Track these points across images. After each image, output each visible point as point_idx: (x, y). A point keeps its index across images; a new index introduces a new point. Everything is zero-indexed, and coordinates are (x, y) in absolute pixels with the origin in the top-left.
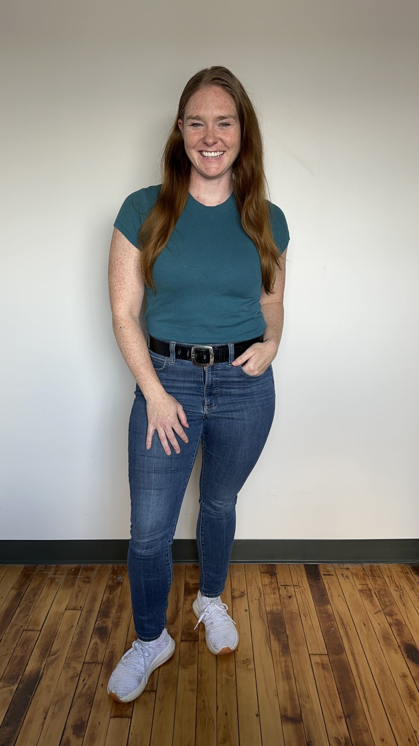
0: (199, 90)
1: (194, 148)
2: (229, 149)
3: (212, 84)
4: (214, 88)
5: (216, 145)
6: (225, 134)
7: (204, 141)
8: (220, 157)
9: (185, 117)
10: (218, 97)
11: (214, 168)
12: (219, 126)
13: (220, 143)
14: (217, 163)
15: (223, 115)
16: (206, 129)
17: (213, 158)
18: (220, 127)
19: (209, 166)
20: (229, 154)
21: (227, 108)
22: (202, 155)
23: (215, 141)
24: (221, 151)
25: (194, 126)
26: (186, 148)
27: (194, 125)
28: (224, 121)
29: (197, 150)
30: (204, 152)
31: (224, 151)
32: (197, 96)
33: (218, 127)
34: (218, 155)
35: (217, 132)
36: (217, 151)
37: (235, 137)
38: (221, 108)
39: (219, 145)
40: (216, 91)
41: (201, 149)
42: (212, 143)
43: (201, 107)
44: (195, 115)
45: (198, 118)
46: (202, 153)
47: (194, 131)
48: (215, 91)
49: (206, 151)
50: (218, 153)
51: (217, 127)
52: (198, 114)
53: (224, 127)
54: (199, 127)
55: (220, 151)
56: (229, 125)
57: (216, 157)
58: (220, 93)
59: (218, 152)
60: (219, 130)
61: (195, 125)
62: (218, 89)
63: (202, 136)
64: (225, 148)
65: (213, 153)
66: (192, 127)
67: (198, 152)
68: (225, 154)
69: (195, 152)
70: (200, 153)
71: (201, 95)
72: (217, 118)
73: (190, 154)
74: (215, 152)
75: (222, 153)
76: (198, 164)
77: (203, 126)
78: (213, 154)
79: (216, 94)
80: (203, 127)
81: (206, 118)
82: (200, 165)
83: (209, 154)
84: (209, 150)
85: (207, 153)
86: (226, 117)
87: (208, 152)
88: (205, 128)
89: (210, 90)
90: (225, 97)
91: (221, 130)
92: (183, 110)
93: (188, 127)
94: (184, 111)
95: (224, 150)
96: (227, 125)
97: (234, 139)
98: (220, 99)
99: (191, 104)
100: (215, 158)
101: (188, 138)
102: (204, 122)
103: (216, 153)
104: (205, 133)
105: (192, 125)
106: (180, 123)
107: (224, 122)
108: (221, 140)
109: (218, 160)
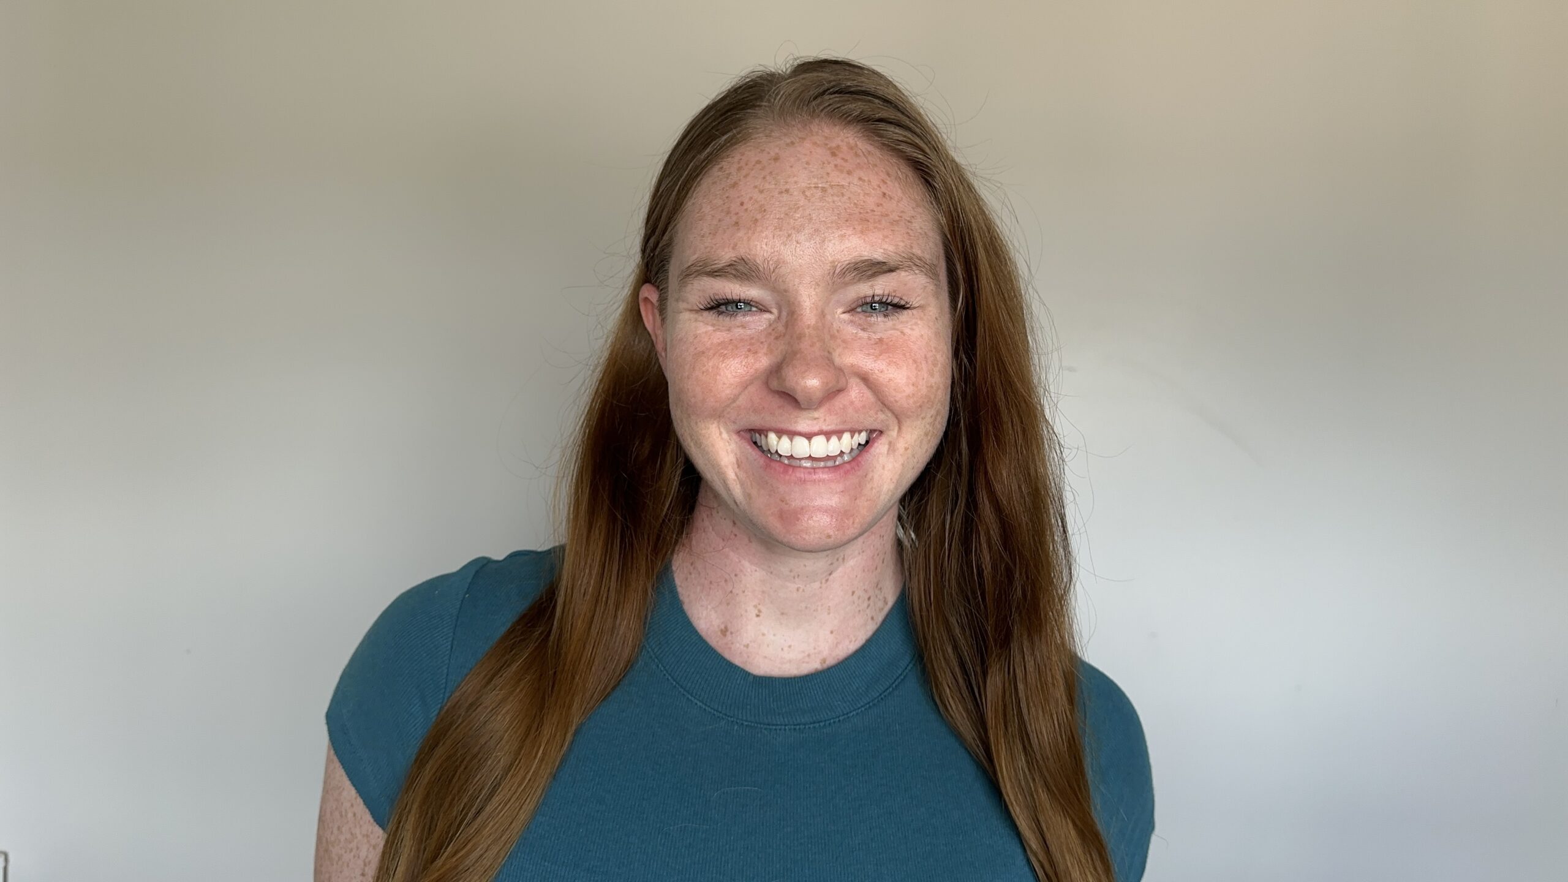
0: (745, 139)
1: (718, 415)
2: (900, 423)
3: (813, 115)
4: (827, 131)
5: (840, 401)
6: (883, 347)
7: (774, 384)
8: (854, 459)
9: (674, 269)
10: (849, 173)
11: (827, 511)
12: (851, 310)
13: (856, 392)
14: (839, 487)
15: (878, 255)
16: (786, 326)
17: (822, 464)
18: (859, 318)
19: (796, 499)
20: (901, 445)
21: (895, 223)
22: (760, 447)
23: (838, 382)
24: (860, 432)
25: (721, 313)
26: (676, 413)
27: (720, 306)
28: (881, 286)
29: (736, 427)
30: (772, 437)
31: (872, 431)
32: (739, 169)
33: (846, 316)
34: (847, 450)
35: (844, 341)
36: (839, 433)
37: (935, 365)
38: (862, 221)
39: (852, 403)
40: (838, 147)
41: (756, 421)
42: (819, 394)
43: (759, 217)
44: (726, 256)
45: (741, 269)
46: (762, 441)
47: (721, 336)
48: (834, 145)
49: (780, 433)
50: (847, 442)
51: (840, 316)
52: (742, 251)
53: (878, 320)
54: (748, 318)
55: (853, 432)
56: (903, 307)
57: (834, 458)
58: (857, 155)
59: (846, 436)
60: (851, 330)
61: (723, 308)
62: (848, 138)
63: (764, 362)
64: (881, 416)
65: (819, 441)
66: (710, 316)
67: (738, 432)
68: (880, 447)
69: (725, 435)
70: (748, 436)
71: (759, 162)
72: (843, 273)
73: (699, 444)
74: (828, 435)
75: (862, 438)
76: (737, 491)
77: (763, 309)
78: (820, 447)
79: (839, 161)
80: (767, 316)
81: (783, 270)
82: (748, 496)
83: (801, 447)
84: (804, 424)
85: (785, 440)
86: (892, 263)
87: (792, 434)
88: (779, 317)
89: (803, 139)
90: (883, 176)
91: (863, 330)
92: (666, 237)
93: (686, 315)
94: (669, 244)
95: (876, 426)
96: (894, 306)
97: (932, 375)
98: (856, 181)
99: (706, 209)
100: (830, 464)
101: (687, 367)
102: (774, 290)
103: (834, 439)
104: (781, 347)
105: (710, 309)
106: (646, 299)
107: (879, 291)
108: (865, 379)
109: (847, 473)
